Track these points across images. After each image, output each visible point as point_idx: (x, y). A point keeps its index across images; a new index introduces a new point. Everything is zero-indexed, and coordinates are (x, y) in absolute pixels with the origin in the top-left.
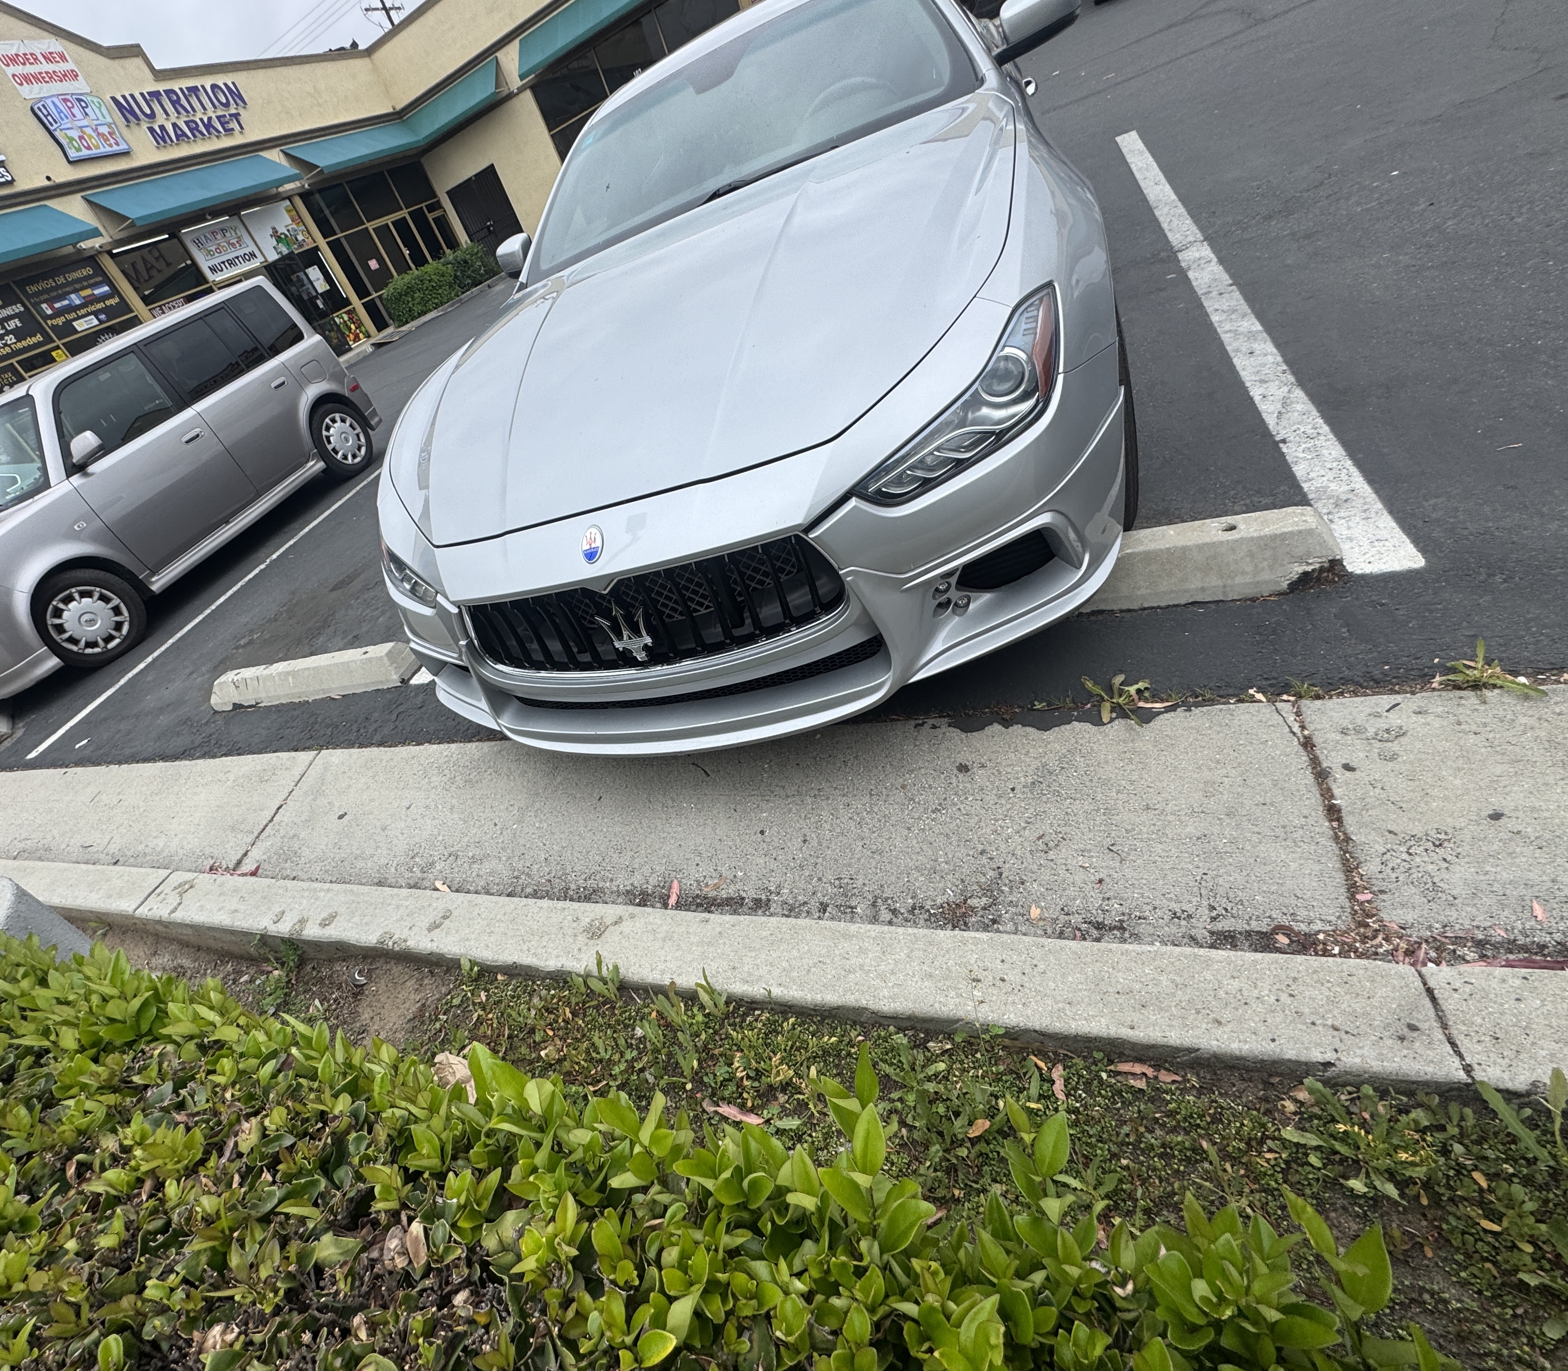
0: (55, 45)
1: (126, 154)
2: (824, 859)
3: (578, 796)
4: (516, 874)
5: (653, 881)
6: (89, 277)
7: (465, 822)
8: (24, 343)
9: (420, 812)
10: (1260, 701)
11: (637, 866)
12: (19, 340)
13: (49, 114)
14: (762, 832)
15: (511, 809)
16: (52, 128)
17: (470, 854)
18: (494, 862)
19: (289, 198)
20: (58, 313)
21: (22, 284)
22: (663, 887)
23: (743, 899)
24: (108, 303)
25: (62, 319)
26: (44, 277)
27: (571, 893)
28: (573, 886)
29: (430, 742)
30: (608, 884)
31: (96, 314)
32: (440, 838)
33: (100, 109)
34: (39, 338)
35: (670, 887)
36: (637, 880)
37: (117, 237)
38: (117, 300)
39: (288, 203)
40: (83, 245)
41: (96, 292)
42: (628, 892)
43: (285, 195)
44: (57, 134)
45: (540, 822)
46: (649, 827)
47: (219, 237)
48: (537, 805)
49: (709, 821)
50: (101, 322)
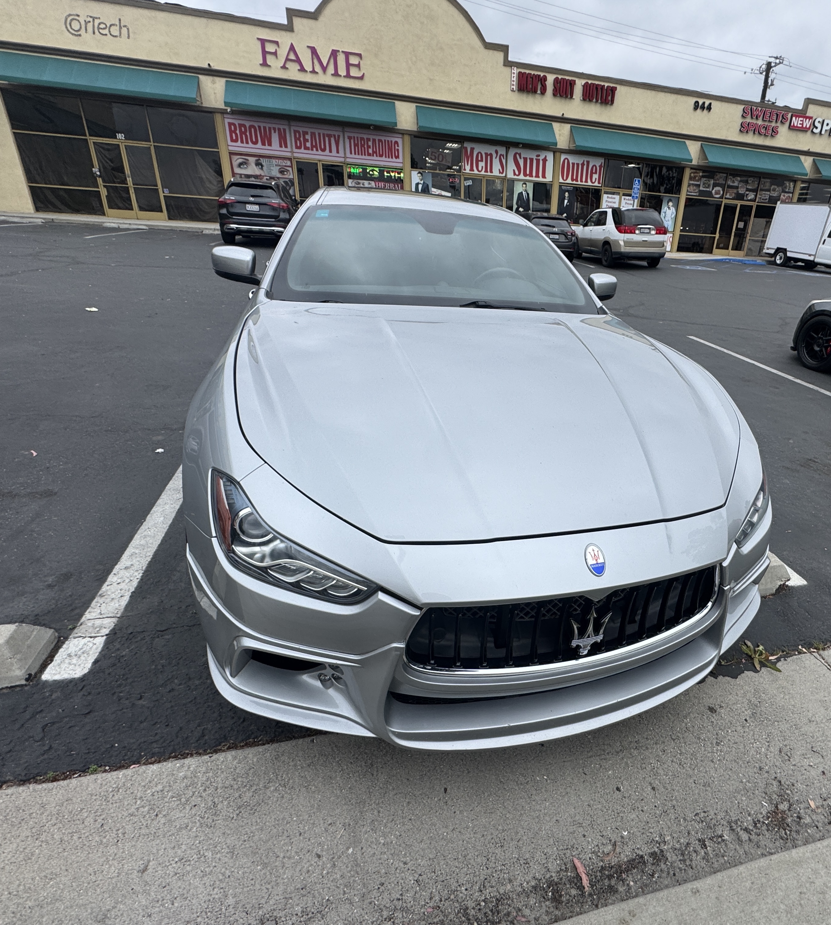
2: (677, 801)
3: (417, 793)
4: (385, 914)
5: (554, 866)
7: (265, 865)
9: (170, 871)
10: (806, 653)
11: (528, 856)
14: (618, 789)
15: (331, 829)
17: (298, 909)
18: (344, 909)
22: (566, 870)
23: (642, 857)
27: (473, 912)
28: (470, 904)
29: (137, 762)
30: (509, 887)
32: (231, 901)
35: (575, 868)
36: (537, 871)
42: (535, 888)
45: (384, 835)
46: (516, 809)
48: (369, 816)
49: (568, 790)
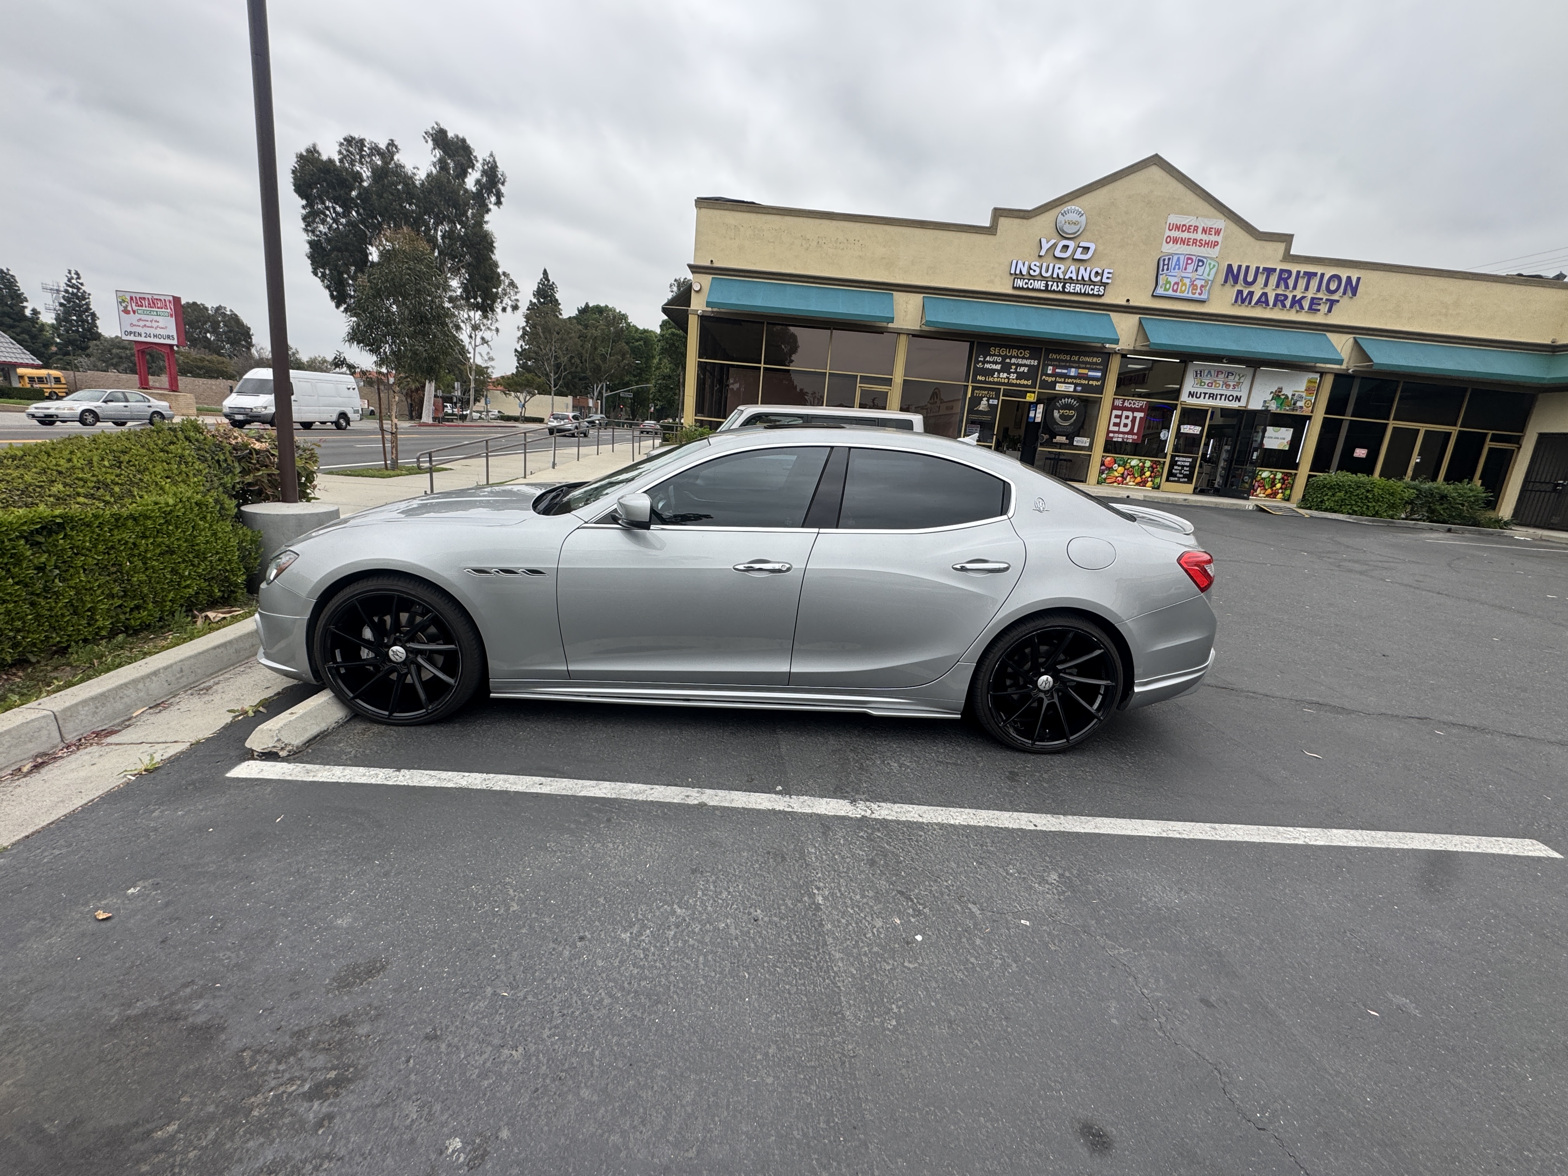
0: (1220, 223)
1: (1203, 302)
6: (1096, 364)
8: (1018, 382)
12: (1017, 379)
13: (1168, 264)
16: (1161, 272)
19: (1322, 374)
20: (1054, 375)
21: (1049, 351)
24: (1091, 382)
25: (1054, 379)
26: (1066, 352)
31: (1076, 385)
33: (1211, 269)
34: (1029, 383)
37: (1138, 348)
38: (1099, 383)
39: (1317, 376)
40: (1107, 346)
41: (1090, 373)
43: (1317, 370)
44: (1161, 278)
47: (1221, 376)
50: (1075, 391)
